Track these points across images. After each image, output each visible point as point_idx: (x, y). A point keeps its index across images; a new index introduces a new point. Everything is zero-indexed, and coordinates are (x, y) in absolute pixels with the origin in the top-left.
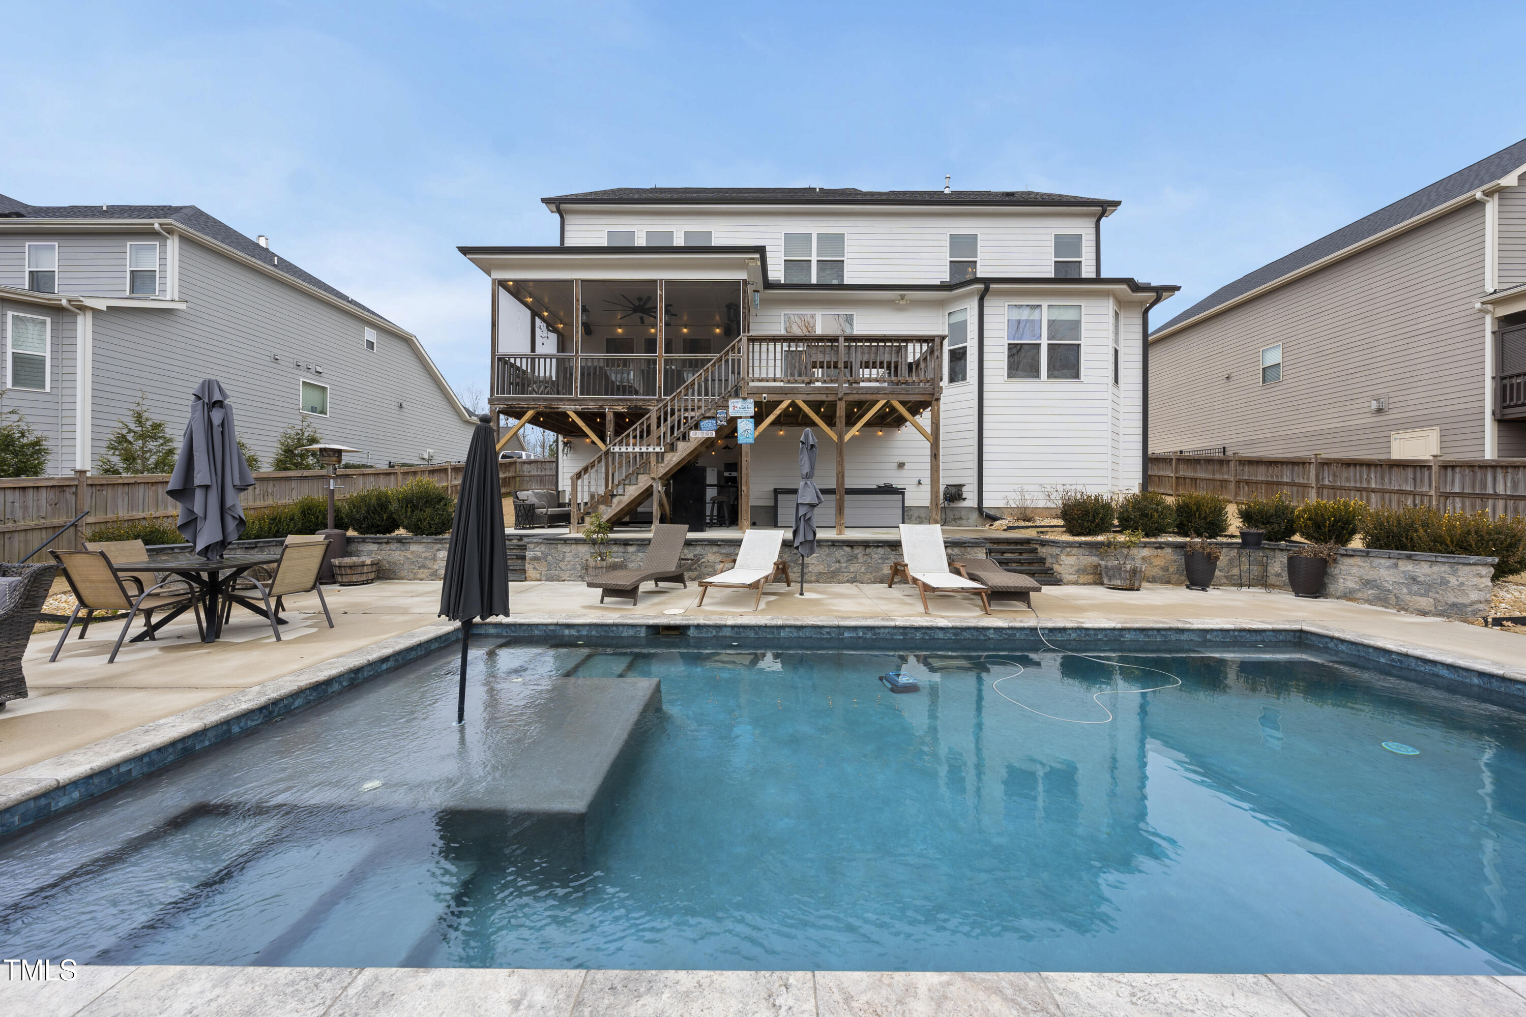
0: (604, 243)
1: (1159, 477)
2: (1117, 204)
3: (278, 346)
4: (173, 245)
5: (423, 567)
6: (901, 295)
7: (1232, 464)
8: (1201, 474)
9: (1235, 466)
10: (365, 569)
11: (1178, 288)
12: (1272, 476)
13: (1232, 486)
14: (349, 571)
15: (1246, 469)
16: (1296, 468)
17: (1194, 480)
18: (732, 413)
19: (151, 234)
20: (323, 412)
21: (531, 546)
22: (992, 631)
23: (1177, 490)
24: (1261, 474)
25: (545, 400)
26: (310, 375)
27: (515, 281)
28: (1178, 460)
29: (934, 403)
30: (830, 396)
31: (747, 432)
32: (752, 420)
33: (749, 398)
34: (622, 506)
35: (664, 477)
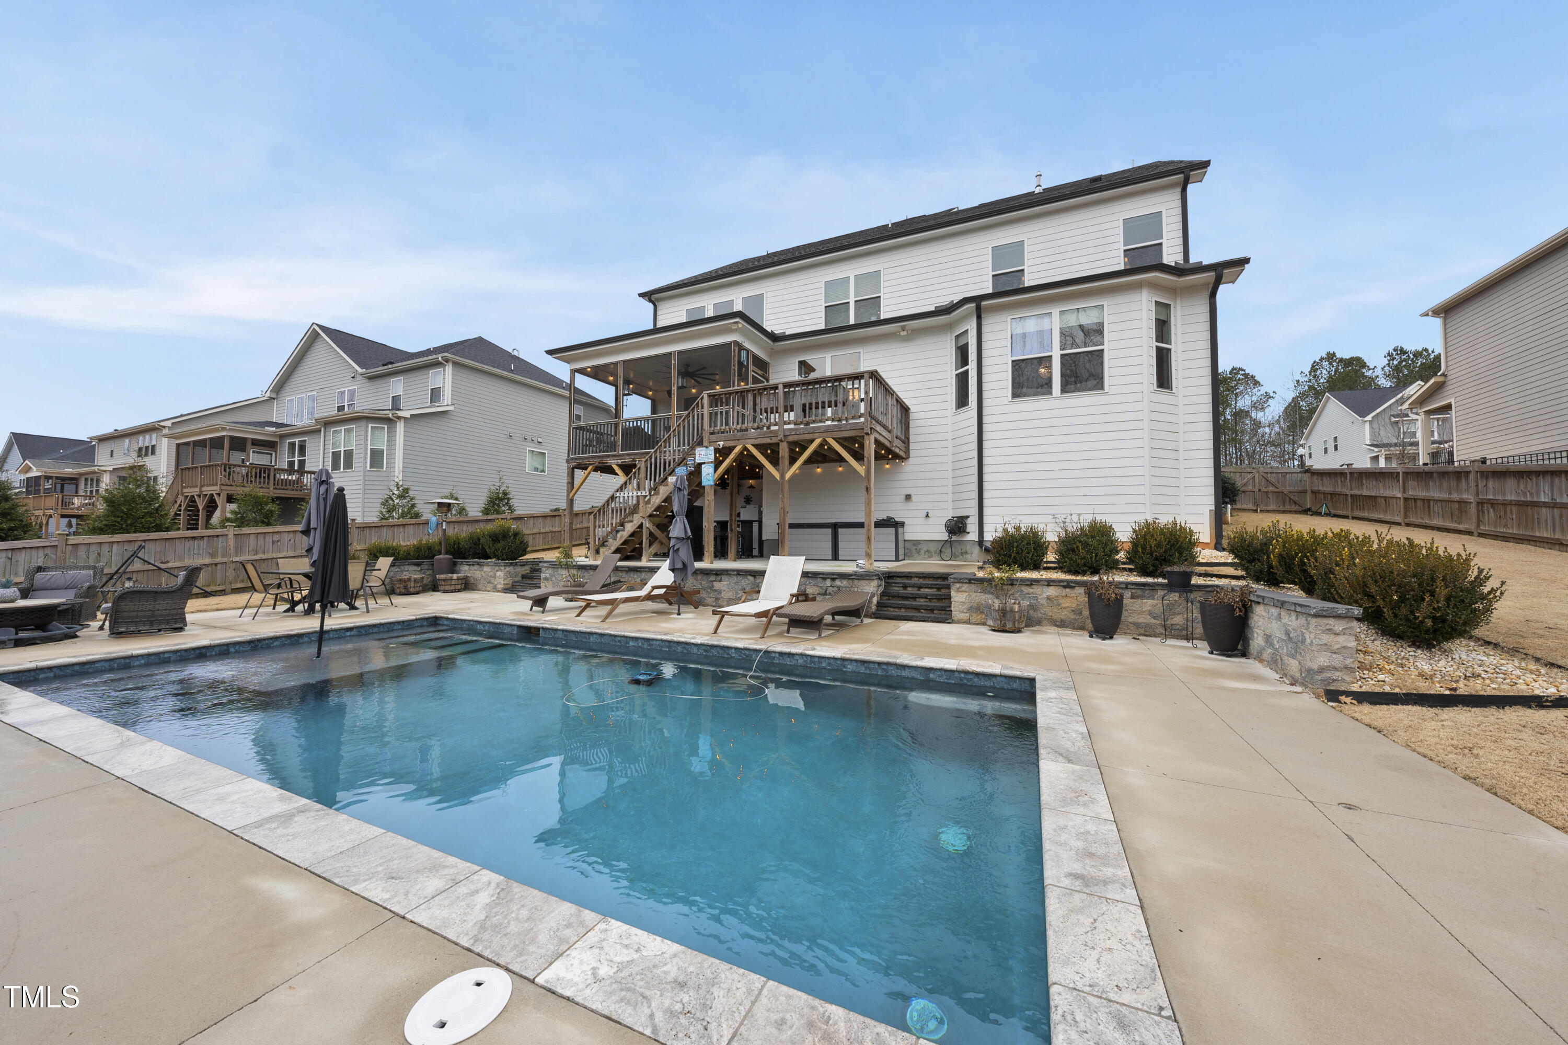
0: (683, 319)
1: (1385, 498)
2: (1205, 164)
3: (512, 427)
4: (449, 368)
5: (489, 582)
6: (901, 326)
7: (1472, 477)
8: (1435, 493)
9: (1476, 480)
10: (453, 582)
11: (1246, 261)
12: (1525, 494)
13: (1473, 510)
14: (443, 583)
15: (1491, 484)
16: (1557, 480)
17: (1427, 501)
18: (698, 460)
19: (437, 364)
20: (543, 471)
21: (544, 569)
22: (733, 651)
23: (1406, 516)
24: (1511, 491)
25: (599, 457)
26: (534, 445)
27: (591, 367)
28: (1406, 474)
29: (866, 437)
30: (773, 438)
31: (709, 476)
32: (712, 465)
33: (710, 446)
34: (623, 540)
35: (651, 516)
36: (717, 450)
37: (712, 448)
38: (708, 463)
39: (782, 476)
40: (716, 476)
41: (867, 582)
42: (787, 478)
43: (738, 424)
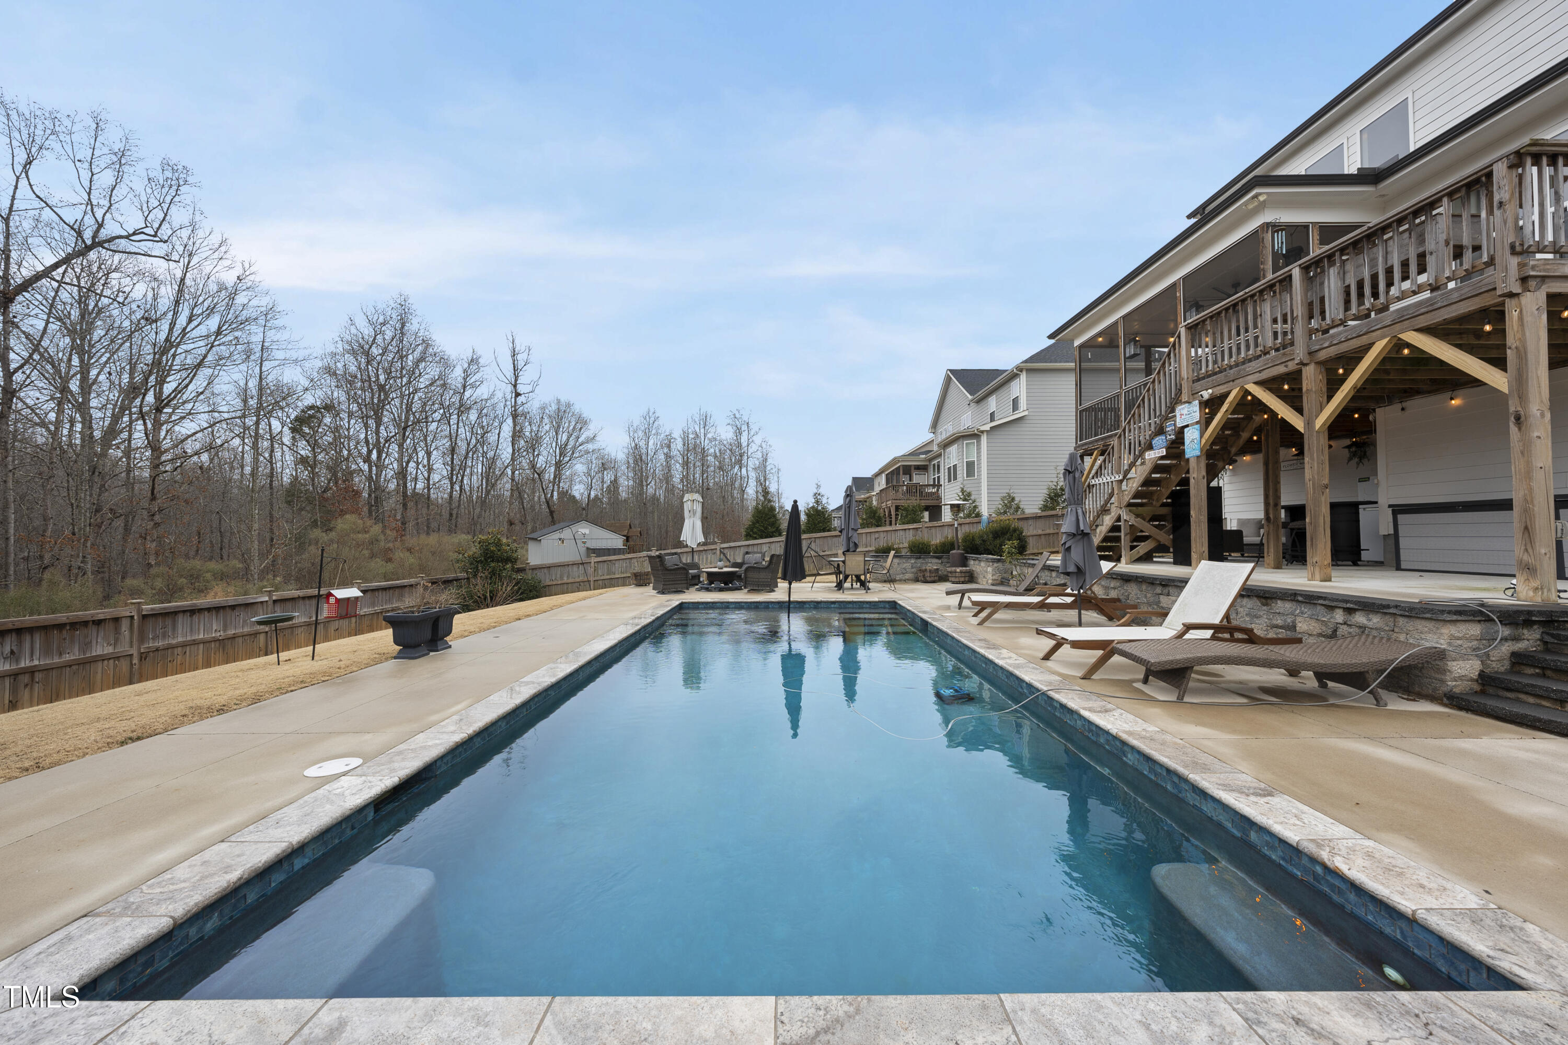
4: (1023, 377)
5: (984, 577)
10: (957, 575)
14: (951, 575)
18: (1179, 423)
19: (1016, 376)
29: (1510, 304)
30: (1290, 363)
31: (1194, 443)
32: (1197, 426)
33: (1194, 399)
34: (1103, 535)
35: (1129, 505)
36: (1204, 404)
37: (1197, 402)
38: (1193, 424)
39: (1309, 424)
40: (1204, 441)
41: (1430, 625)
42: (1317, 426)
43: (1231, 356)
